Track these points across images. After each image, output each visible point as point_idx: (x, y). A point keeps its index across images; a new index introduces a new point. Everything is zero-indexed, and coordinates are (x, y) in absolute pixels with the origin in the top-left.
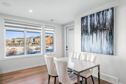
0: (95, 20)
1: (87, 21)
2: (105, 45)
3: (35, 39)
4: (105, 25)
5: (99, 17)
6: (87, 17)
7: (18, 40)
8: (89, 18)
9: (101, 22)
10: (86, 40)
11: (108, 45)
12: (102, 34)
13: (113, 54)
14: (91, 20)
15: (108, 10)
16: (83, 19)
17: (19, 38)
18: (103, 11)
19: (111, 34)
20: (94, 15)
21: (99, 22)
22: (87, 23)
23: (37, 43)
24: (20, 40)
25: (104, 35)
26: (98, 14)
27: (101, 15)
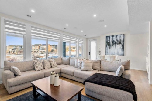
0: (115, 39)
1: (110, 38)
2: (120, 51)
3: (33, 47)
4: (120, 41)
5: (117, 37)
6: (110, 36)
7: (12, 48)
8: (111, 37)
9: (118, 40)
10: (109, 48)
11: (122, 51)
12: (119, 46)
13: (124, 55)
14: (112, 38)
15: (122, 35)
16: (107, 37)
17: (13, 46)
18: (119, 35)
19: (123, 46)
20: (114, 36)
21: (117, 40)
22: (110, 39)
23: (35, 51)
24: (14, 47)
25: (120, 46)
26: (117, 36)
27: (118, 37)
